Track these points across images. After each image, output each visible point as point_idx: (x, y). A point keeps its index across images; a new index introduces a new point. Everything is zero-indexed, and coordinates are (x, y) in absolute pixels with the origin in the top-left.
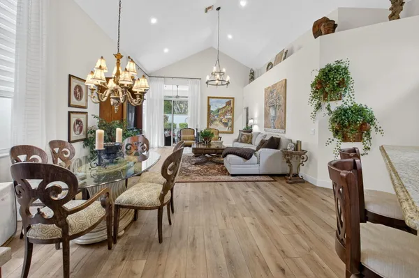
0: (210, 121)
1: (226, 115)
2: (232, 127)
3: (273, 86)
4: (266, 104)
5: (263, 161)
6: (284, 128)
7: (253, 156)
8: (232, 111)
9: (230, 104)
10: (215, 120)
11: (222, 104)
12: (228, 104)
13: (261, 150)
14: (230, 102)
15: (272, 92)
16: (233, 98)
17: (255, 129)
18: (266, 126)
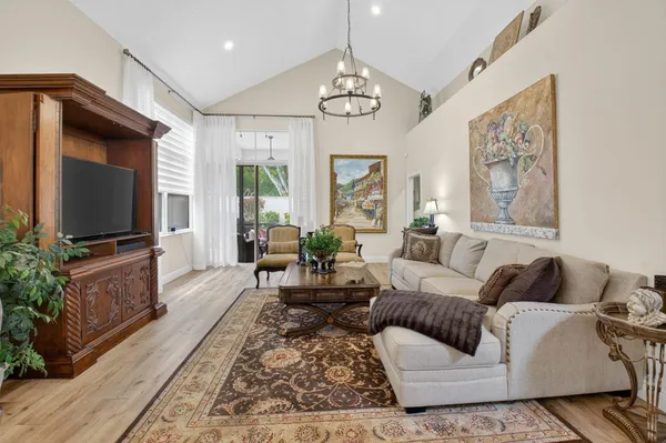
0: (336, 209)
1: (369, 193)
2: (383, 219)
3: (499, 109)
4: (474, 159)
5: (521, 351)
6: (554, 222)
7: (486, 335)
8: (383, 185)
9: (378, 170)
10: (347, 205)
11: (361, 171)
12: (375, 169)
13: (508, 309)
14: (378, 165)
15: (495, 126)
16: (384, 157)
17: (444, 224)
18: (476, 217)
